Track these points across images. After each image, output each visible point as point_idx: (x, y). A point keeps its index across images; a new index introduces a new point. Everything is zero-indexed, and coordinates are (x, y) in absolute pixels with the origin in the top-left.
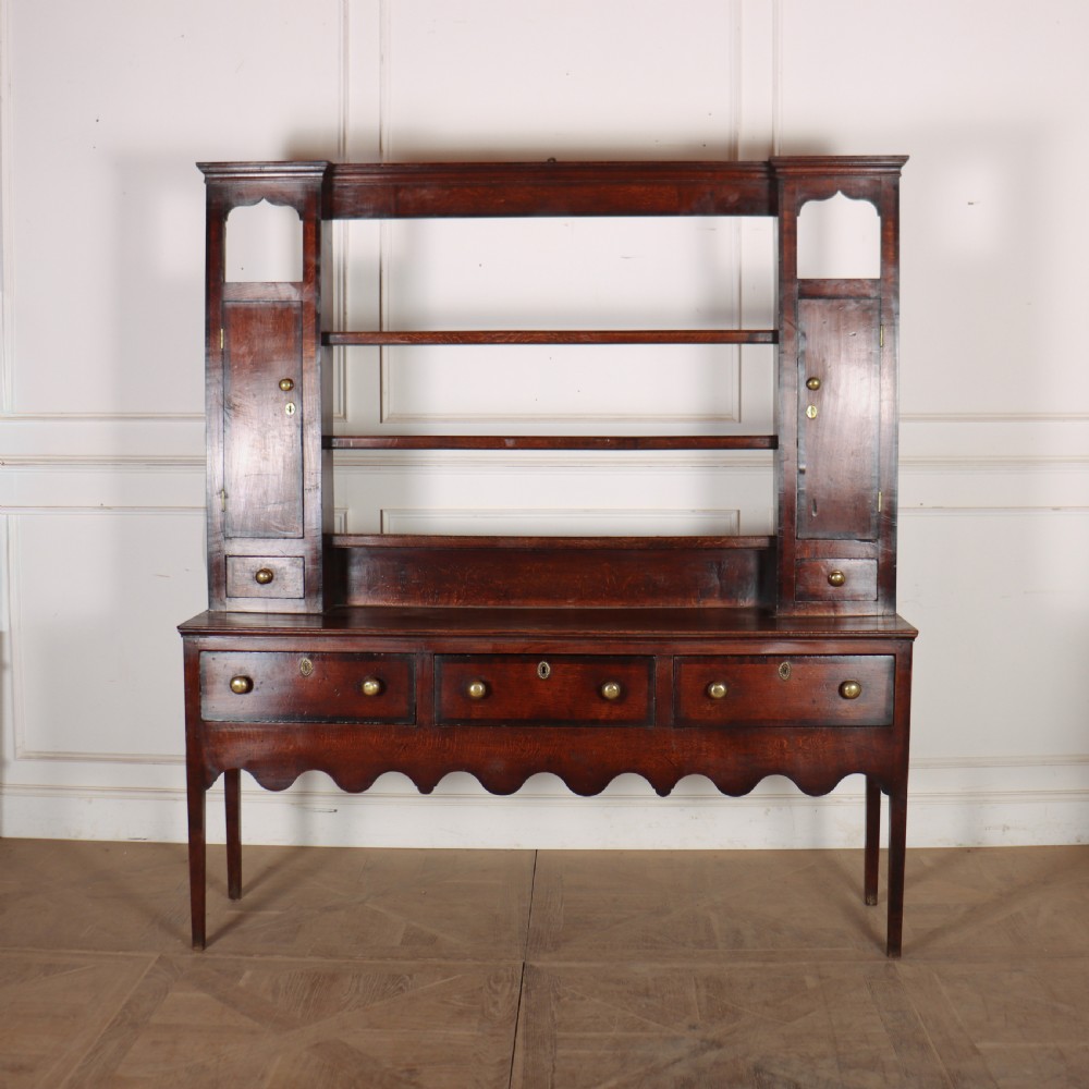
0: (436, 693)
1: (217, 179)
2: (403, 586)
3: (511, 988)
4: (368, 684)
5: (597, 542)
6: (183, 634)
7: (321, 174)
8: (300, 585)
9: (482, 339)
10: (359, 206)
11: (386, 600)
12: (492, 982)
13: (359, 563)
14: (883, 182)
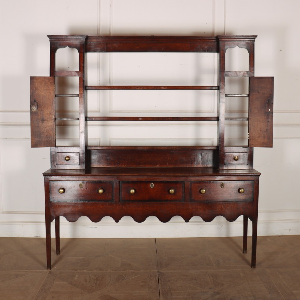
0: (120, 192)
1: (53, 40)
2: (108, 161)
3: (155, 278)
4: (100, 190)
5: (166, 148)
6: (44, 176)
7: (85, 39)
8: (78, 161)
9: (132, 88)
10: (96, 49)
11: (103, 165)
12: (150, 277)
13: (95, 154)
14: (250, 43)
